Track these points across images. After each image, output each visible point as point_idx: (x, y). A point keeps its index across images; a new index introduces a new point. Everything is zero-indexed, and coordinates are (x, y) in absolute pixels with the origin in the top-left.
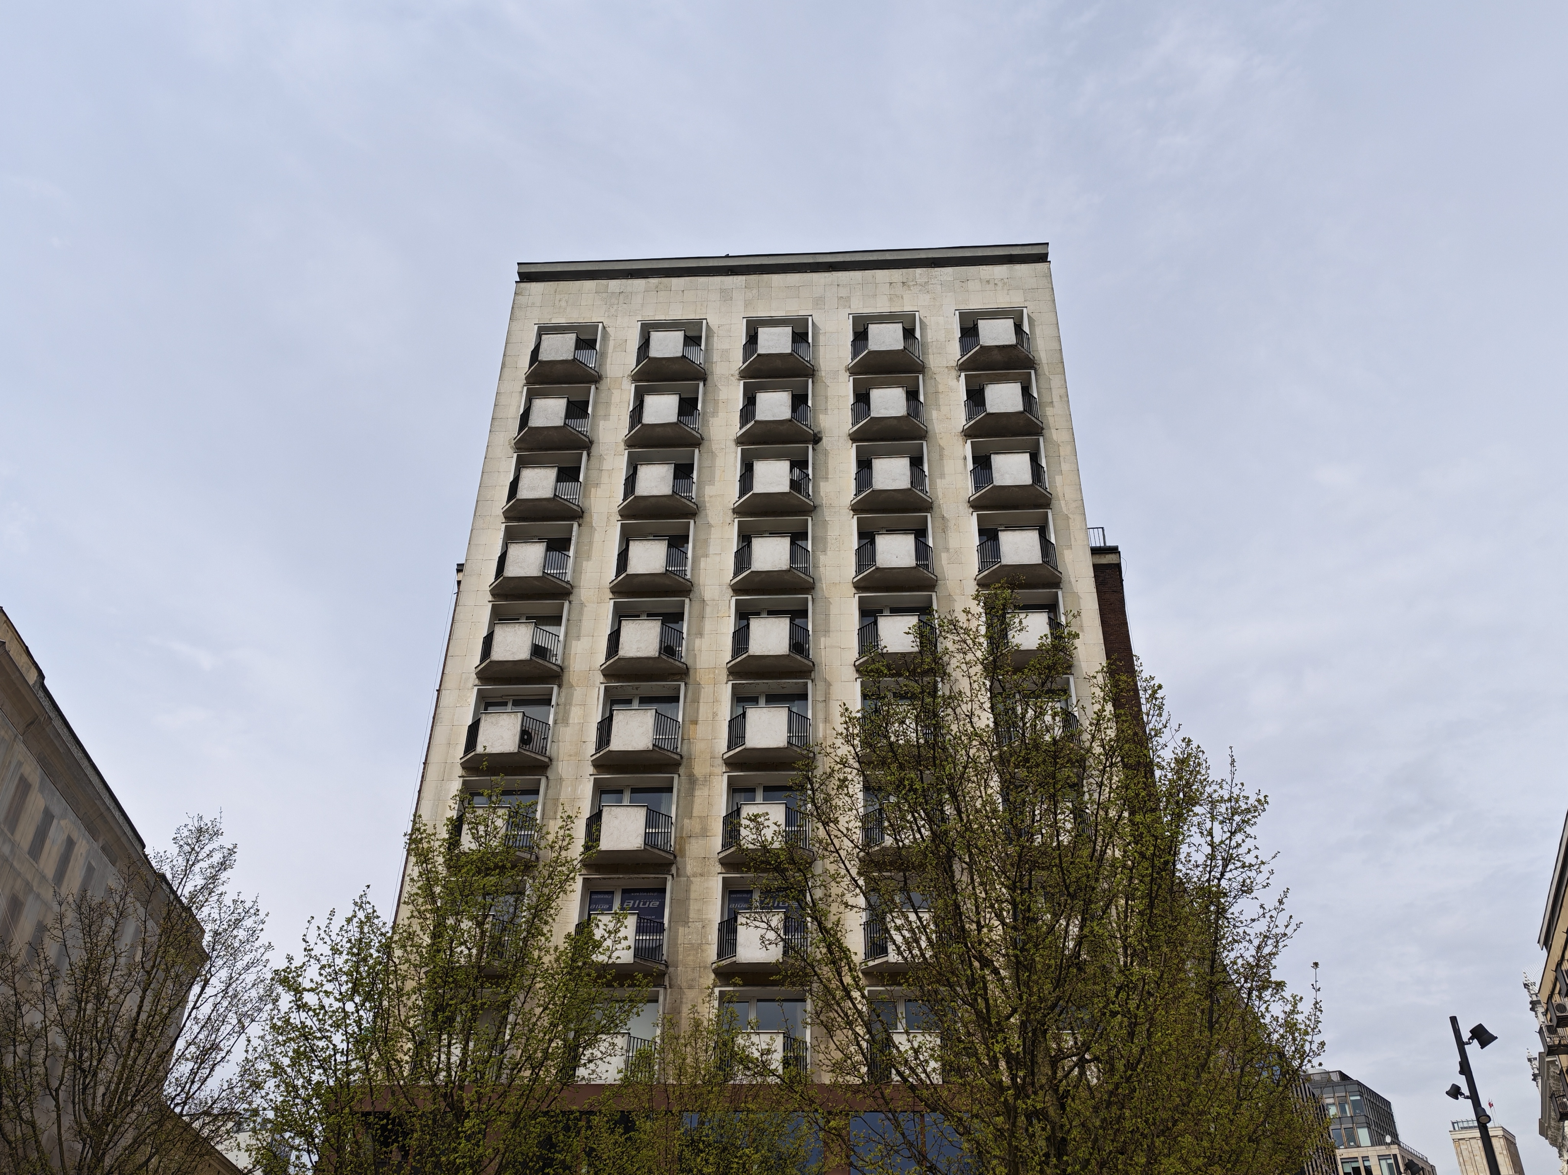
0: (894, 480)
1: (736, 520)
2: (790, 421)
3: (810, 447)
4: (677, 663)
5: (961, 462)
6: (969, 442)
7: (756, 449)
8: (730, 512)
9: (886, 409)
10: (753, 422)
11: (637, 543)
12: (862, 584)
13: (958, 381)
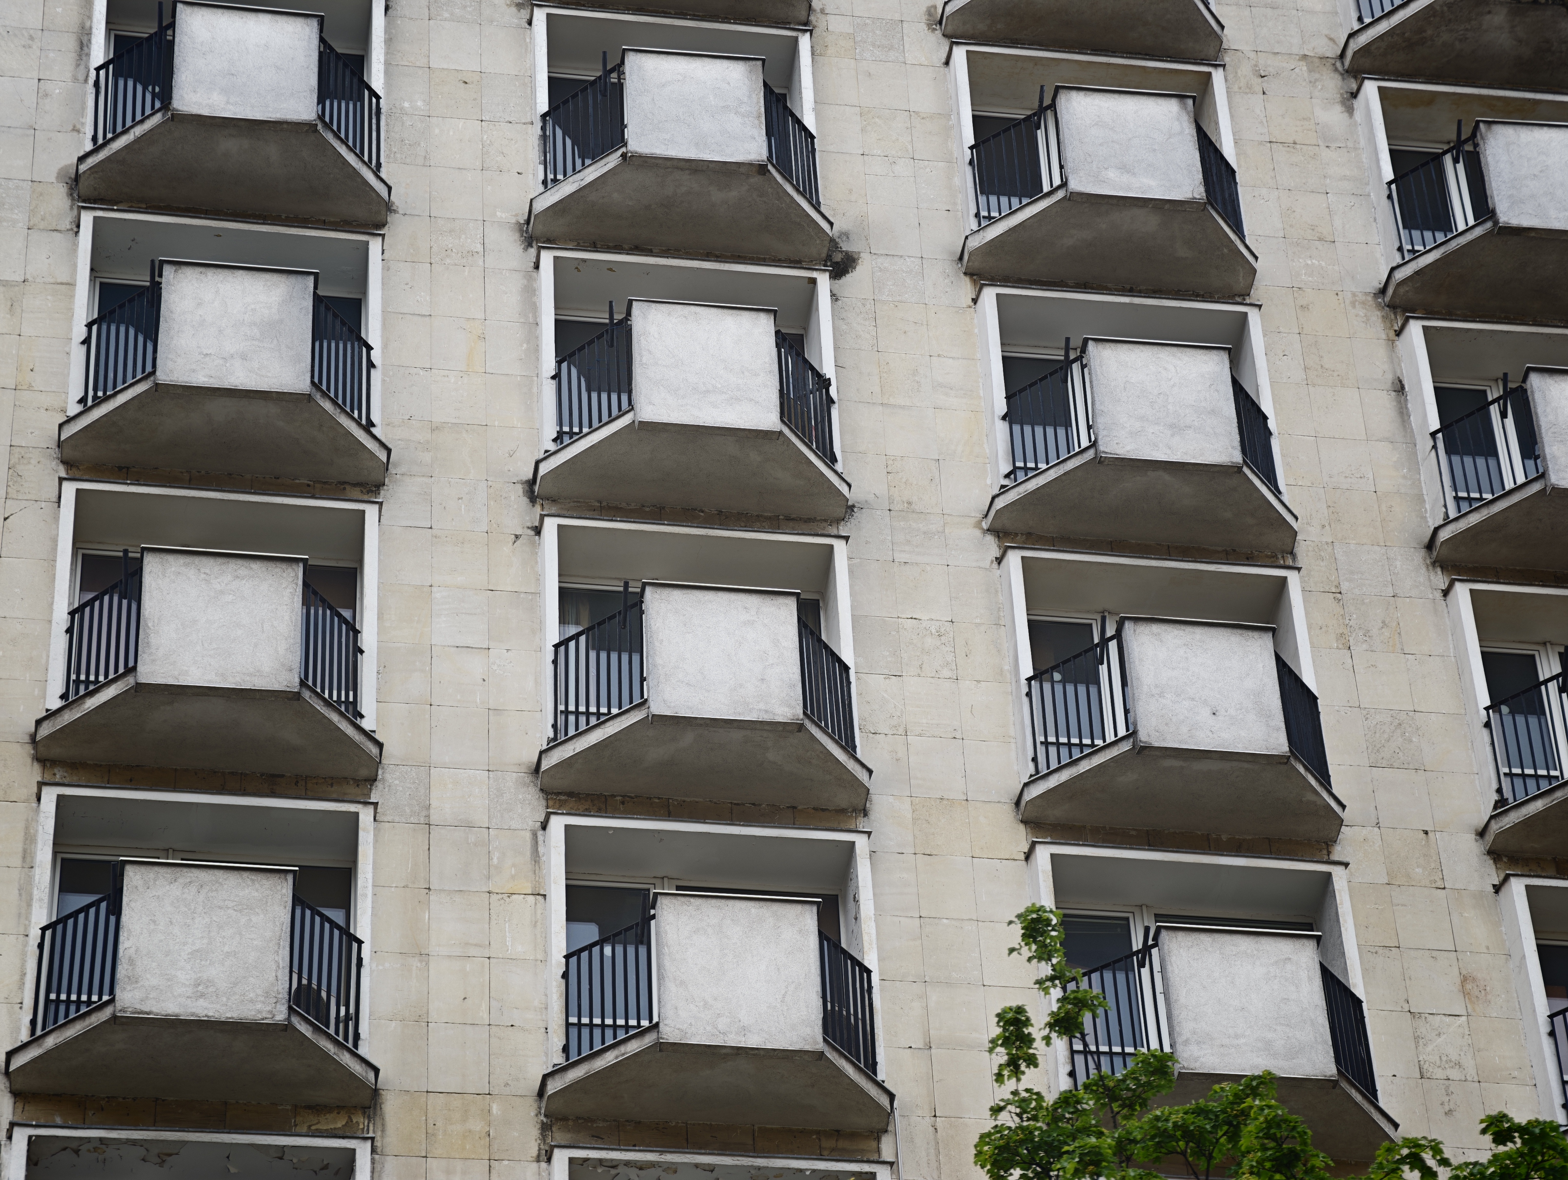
0: (1177, 428)
1: (551, 526)
2: (761, 169)
3: (824, 281)
4: (346, 1059)
5: (1385, 400)
6: (1415, 330)
7: (611, 267)
8: (517, 496)
9: (1124, 168)
10: (612, 161)
11: (175, 563)
12: (1057, 813)
13: (1350, 110)
